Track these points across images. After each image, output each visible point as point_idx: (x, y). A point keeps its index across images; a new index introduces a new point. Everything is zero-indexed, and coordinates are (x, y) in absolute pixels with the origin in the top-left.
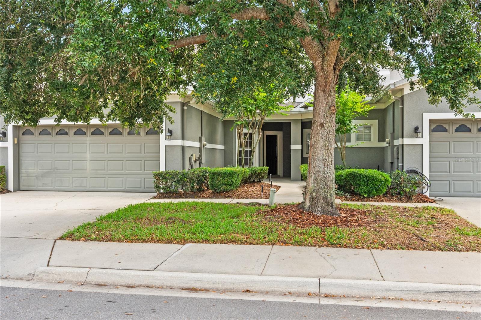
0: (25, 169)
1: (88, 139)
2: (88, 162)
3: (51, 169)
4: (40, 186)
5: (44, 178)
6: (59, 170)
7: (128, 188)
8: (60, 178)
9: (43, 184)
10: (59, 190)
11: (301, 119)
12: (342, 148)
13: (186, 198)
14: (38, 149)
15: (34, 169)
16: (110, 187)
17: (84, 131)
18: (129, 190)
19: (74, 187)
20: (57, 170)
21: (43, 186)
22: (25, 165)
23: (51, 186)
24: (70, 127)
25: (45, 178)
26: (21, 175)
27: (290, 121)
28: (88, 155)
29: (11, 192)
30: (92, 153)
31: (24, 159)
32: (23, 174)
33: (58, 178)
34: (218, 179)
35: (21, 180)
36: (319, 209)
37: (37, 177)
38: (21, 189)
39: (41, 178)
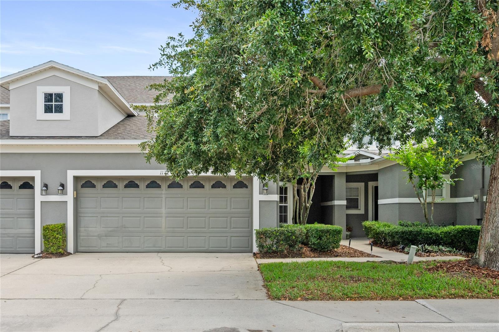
0: (84, 227)
1: (163, 193)
2: (164, 219)
3: (117, 228)
4: (103, 247)
5: (108, 237)
6: (128, 228)
7: (211, 247)
8: (128, 237)
9: (107, 244)
10: (128, 251)
11: (346, 173)
12: (426, 204)
13: (293, 257)
14: (100, 204)
15: (96, 227)
16: (190, 247)
17: (159, 184)
18: (213, 250)
19: (146, 247)
20: (125, 228)
21: (107, 247)
22: (84, 221)
23: (117, 247)
24: (141, 179)
25: (110, 237)
26: (78, 234)
27: (333, 174)
28: (163, 210)
29: (71, 254)
30: (168, 208)
31: (82, 215)
32: (81, 233)
33: (126, 238)
34: (327, 236)
35: (79, 241)
36: (497, 265)
37: (100, 236)
38: (79, 251)
39: (104, 237)
